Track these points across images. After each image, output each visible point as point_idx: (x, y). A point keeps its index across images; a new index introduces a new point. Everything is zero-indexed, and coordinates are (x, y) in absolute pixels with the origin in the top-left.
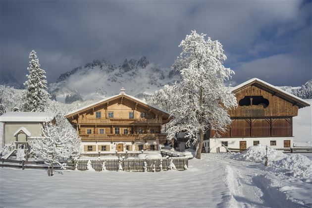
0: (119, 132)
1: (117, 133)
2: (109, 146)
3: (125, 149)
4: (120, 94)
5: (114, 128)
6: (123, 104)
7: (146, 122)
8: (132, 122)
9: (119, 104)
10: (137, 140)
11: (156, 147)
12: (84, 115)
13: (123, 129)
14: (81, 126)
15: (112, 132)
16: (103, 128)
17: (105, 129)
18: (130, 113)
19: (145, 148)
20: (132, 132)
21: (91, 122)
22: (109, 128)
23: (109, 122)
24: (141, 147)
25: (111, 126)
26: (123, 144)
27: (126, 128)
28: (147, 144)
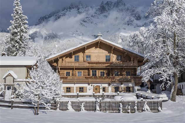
0: (96, 75)
1: (94, 75)
2: (87, 87)
3: (101, 90)
4: (97, 39)
5: (91, 71)
6: (100, 48)
7: (122, 65)
8: (108, 64)
9: (96, 47)
10: (112, 82)
11: (131, 89)
12: (64, 58)
13: (100, 71)
14: (61, 69)
15: (89, 75)
16: (81, 71)
17: (82, 71)
18: (106, 56)
19: (120, 90)
20: (108, 74)
21: (70, 65)
22: (87, 71)
23: (87, 65)
24: (117, 89)
25: (88, 69)
26: (99, 86)
27: (102, 71)
28: (123, 86)
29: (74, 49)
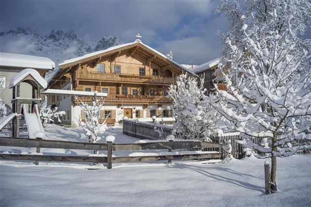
0: (126, 93)
1: (125, 93)
2: (115, 111)
3: (134, 115)
4: (135, 42)
5: (120, 88)
6: (133, 57)
7: (161, 81)
8: (147, 80)
9: (128, 56)
10: (151, 104)
11: (170, 113)
12: (85, 66)
13: (132, 88)
14: (81, 83)
15: (118, 93)
16: (107, 87)
17: (108, 88)
18: (140, 69)
19: (158, 114)
20: (143, 93)
21: (93, 77)
22: (115, 88)
23: (118, 79)
24: (153, 113)
25: (118, 85)
26: (132, 109)
27: (135, 89)
28: (160, 109)
29: (103, 54)
